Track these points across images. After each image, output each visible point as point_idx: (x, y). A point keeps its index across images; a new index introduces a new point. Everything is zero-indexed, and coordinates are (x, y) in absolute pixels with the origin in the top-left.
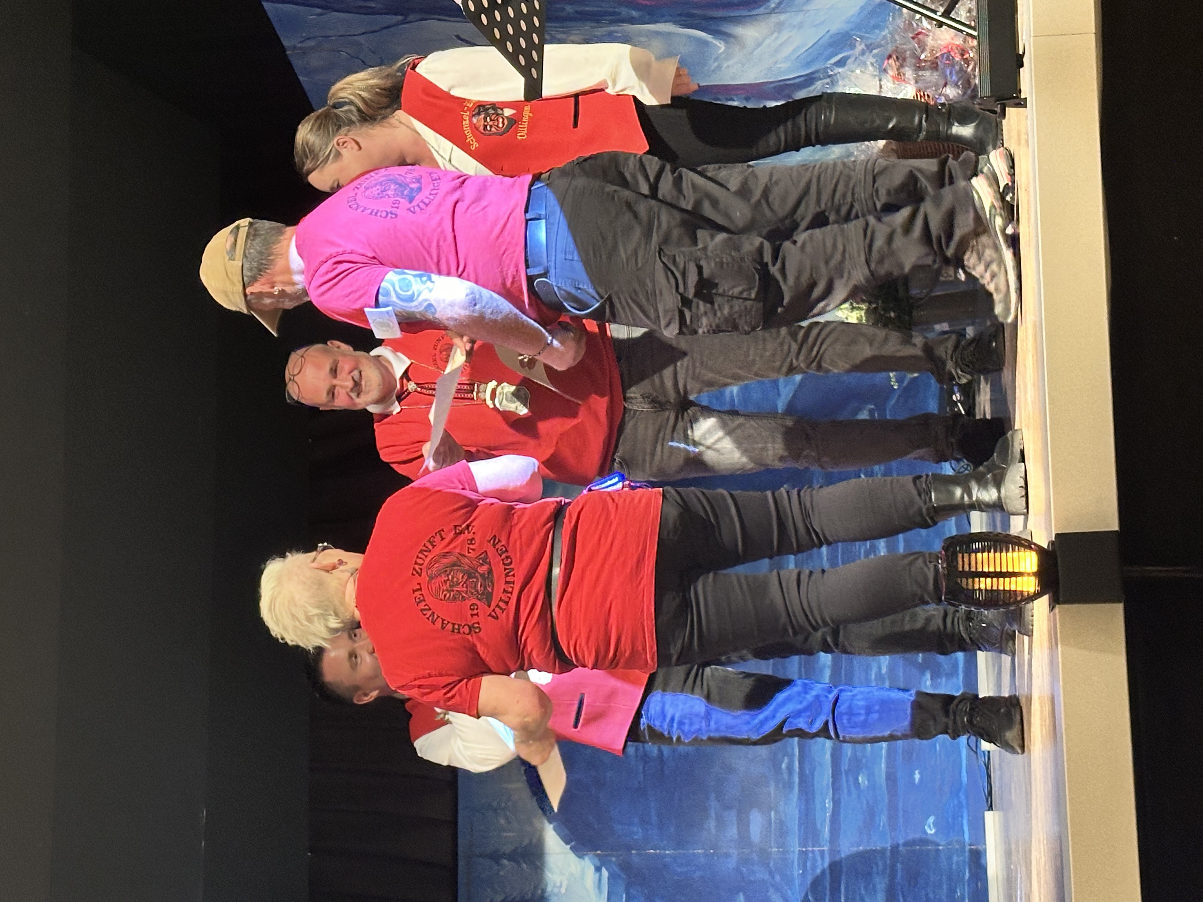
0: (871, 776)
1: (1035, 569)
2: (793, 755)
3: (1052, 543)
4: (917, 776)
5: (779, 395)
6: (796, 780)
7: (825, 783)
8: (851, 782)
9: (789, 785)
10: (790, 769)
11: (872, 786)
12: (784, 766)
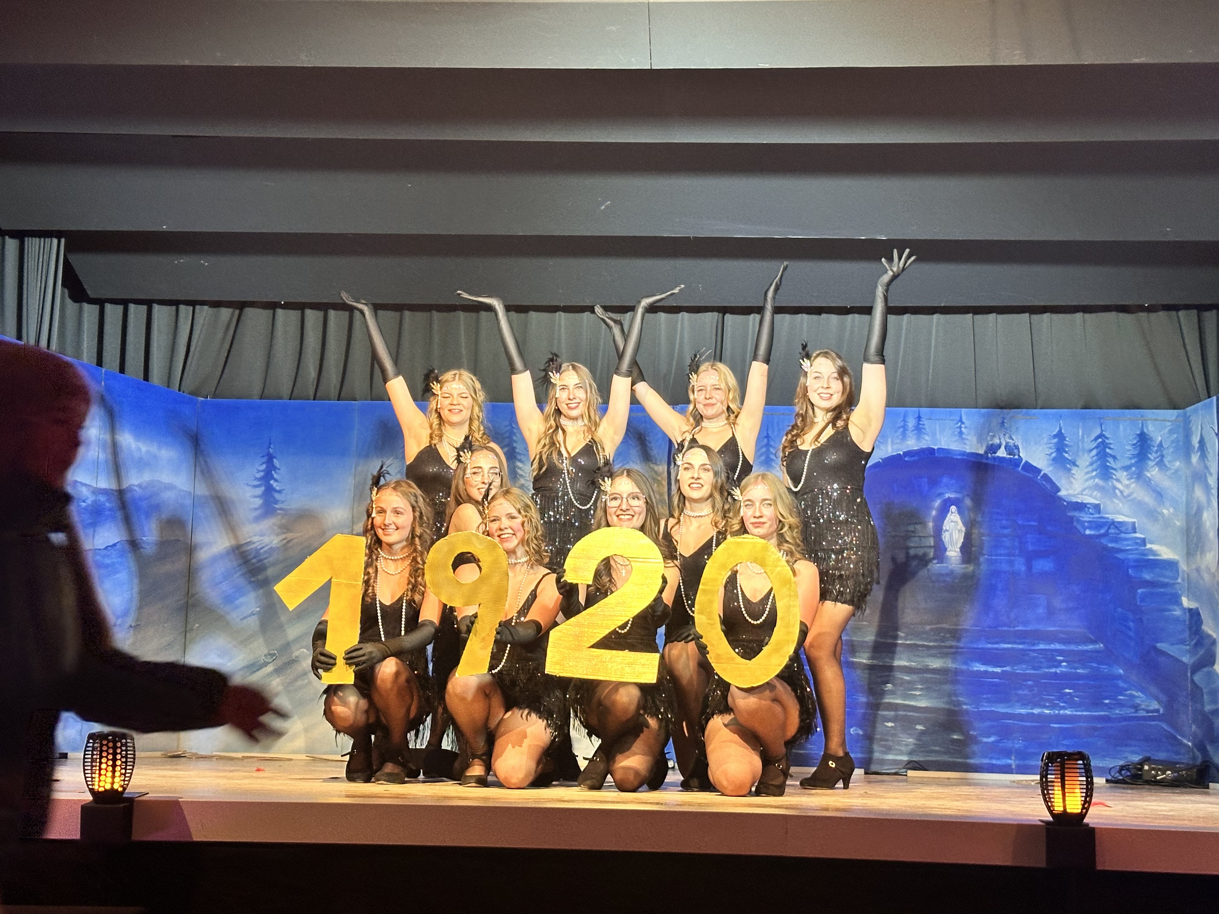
1: (1069, 811)
3: (1087, 825)
4: (890, 724)
5: (1172, 644)
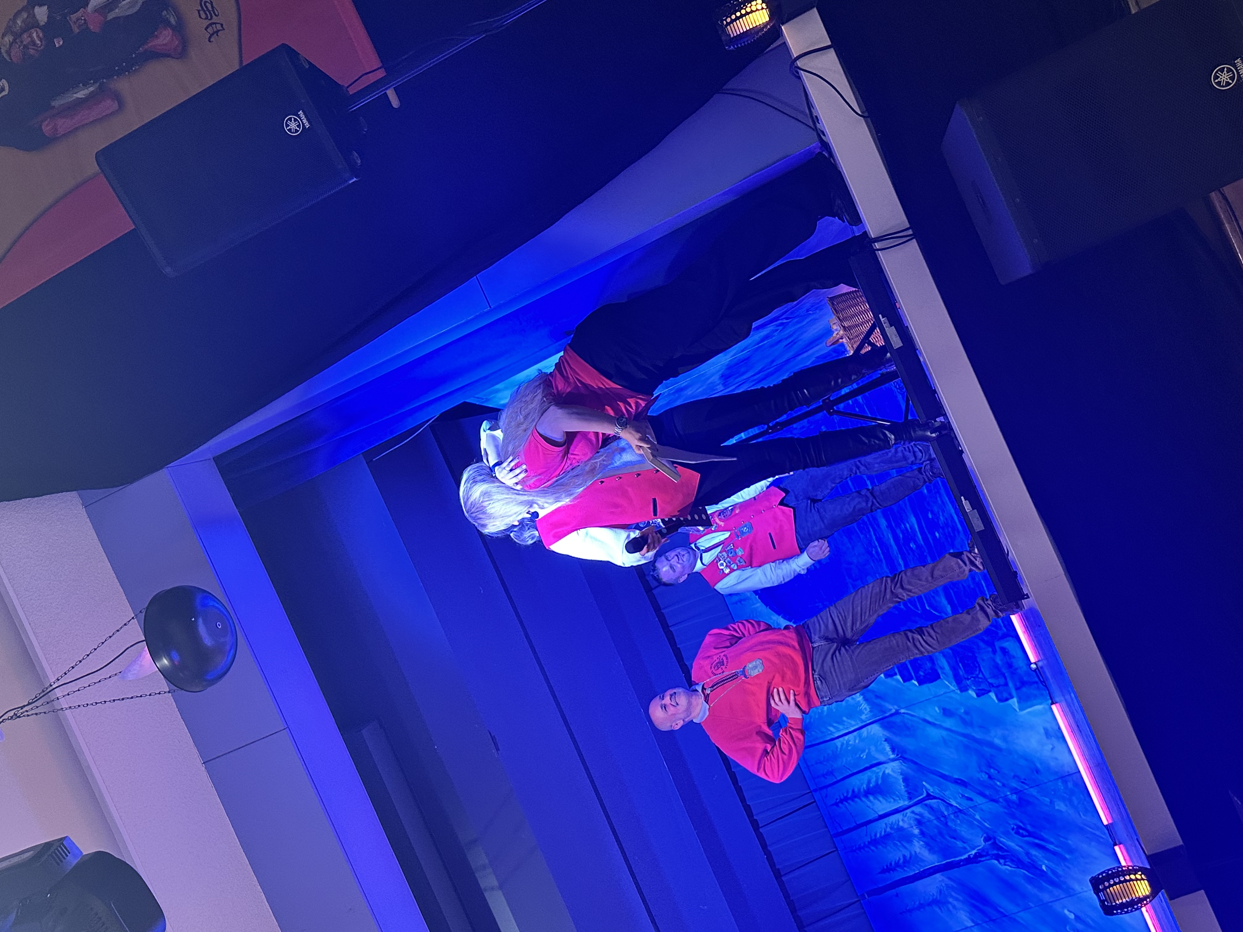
0: (915, 543)
2: (876, 546)
3: (1150, 863)
6: (882, 556)
7: (895, 553)
8: (908, 548)
9: (881, 560)
10: (877, 552)
11: (918, 546)
12: (874, 552)
